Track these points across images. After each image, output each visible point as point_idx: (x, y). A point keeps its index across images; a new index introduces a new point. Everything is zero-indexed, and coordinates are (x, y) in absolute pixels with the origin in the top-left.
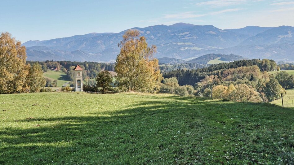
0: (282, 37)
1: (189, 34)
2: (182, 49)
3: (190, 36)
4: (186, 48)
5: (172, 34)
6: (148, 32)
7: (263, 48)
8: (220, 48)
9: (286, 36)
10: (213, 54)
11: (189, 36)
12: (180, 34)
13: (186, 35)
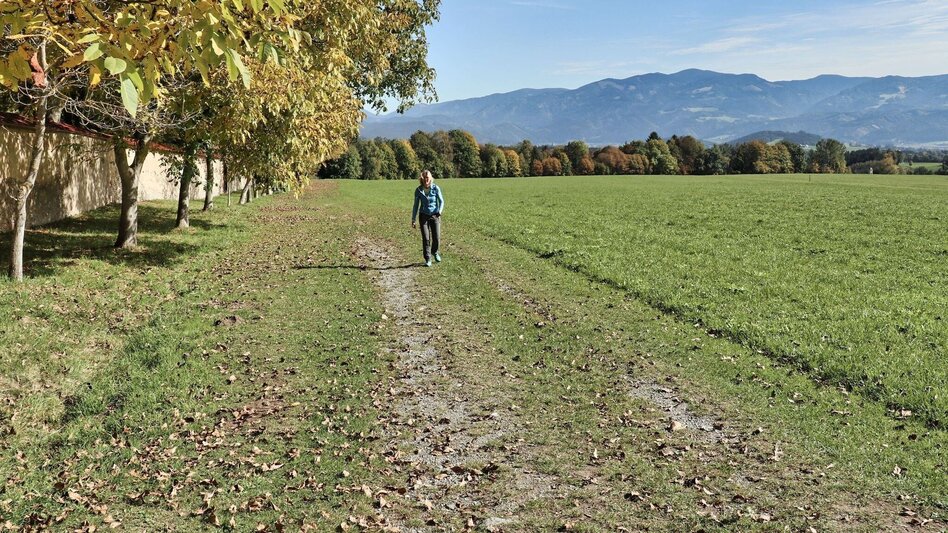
0: (887, 97)
1: (712, 90)
2: (700, 120)
3: (714, 95)
4: (708, 118)
5: (679, 92)
6: (632, 88)
7: (853, 119)
8: (772, 119)
9: (894, 95)
10: (770, 132)
11: (711, 96)
12: (694, 92)
13: (706, 92)
